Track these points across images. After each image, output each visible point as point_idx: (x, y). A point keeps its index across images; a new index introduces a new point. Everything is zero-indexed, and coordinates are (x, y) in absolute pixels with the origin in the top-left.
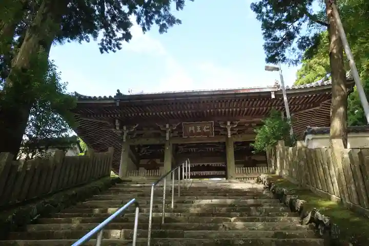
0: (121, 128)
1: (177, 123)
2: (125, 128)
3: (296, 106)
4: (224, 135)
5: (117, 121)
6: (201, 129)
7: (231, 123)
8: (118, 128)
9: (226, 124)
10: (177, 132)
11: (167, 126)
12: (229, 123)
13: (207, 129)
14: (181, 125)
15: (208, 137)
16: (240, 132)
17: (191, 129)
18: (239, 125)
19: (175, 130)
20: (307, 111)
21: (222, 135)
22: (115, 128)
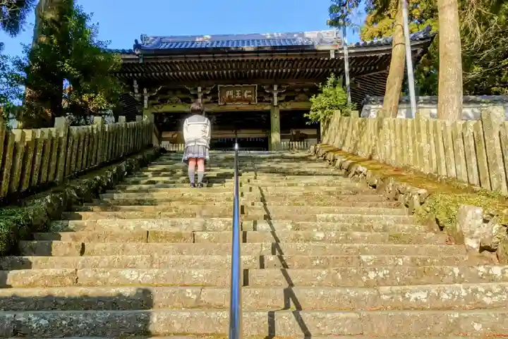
0: (141, 91)
1: (211, 86)
2: (145, 91)
3: (359, 69)
4: (269, 102)
5: (135, 82)
6: (241, 94)
7: (279, 88)
8: (136, 91)
9: (272, 87)
10: (211, 97)
11: (199, 89)
12: (275, 88)
13: (249, 94)
14: (216, 88)
15: (250, 104)
16: (287, 99)
17: (229, 93)
18: (288, 90)
19: (209, 95)
20: (370, 74)
21: (266, 101)
22: (133, 91)
